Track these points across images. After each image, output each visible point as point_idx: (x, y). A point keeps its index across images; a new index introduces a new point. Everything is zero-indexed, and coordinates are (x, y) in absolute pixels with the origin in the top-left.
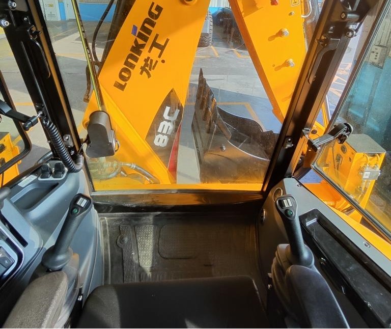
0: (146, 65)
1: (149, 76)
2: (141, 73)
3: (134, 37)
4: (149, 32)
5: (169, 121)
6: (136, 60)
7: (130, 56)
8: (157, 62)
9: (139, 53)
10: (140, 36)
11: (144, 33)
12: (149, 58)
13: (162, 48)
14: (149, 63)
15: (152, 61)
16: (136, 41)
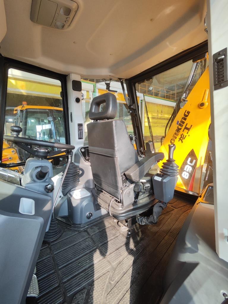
2: (179, 141)
3: (178, 125)
8: (186, 136)
12: (183, 134)
14: (182, 136)
15: (184, 135)
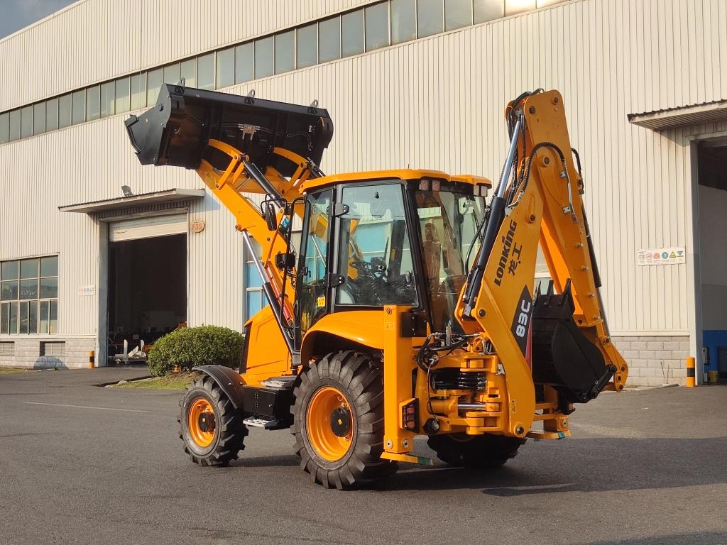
0: (511, 266)
1: (514, 274)
4: (511, 240)
5: (524, 313)
6: (505, 261)
7: (502, 259)
9: (507, 256)
10: (507, 243)
11: (508, 241)
13: (519, 252)
16: (505, 247)
